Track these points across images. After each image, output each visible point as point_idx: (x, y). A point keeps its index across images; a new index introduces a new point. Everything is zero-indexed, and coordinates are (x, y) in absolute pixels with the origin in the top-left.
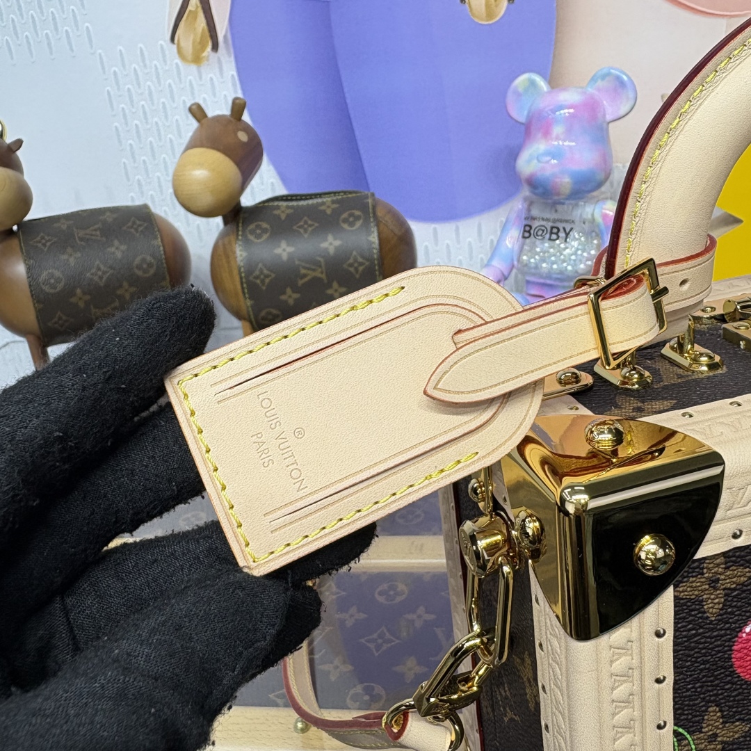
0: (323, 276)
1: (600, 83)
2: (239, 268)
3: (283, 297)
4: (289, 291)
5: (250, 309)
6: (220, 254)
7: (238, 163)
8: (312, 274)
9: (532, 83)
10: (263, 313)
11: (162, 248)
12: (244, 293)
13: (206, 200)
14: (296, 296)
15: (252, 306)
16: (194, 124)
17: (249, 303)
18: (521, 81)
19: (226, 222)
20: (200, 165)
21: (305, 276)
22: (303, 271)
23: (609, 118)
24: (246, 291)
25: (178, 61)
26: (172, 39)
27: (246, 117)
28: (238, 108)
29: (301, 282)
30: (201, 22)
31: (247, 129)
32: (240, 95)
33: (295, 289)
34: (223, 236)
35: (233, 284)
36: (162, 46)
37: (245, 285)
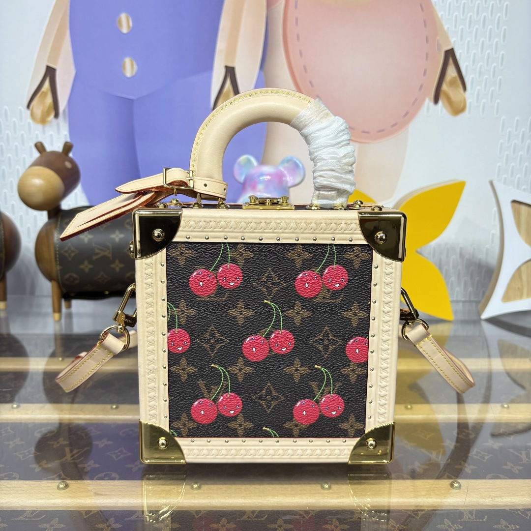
0: (110, 255)
1: (286, 165)
2: (55, 248)
3: (82, 267)
4: (86, 263)
5: (59, 272)
6: (42, 239)
7: (63, 179)
8: (103, 254)
9: (249, 161)
10: (67, 276)
11: (3, 232)
12: (56, 261)
13: (38, 198)
14: (91, 266)
15: (61, 270)
16: (36, 155)
17: (59, 268)
18: (243, 158)
19: (50, 217)
20: (39, 176)
21: (98, 254)
22: (97, 251)
23: (289, 184)
24: (58, 259)
25: (30, 120)
26: (28, 106)
27: (71, 155)
28: (68, 148)
29: (95, 258)
30: (49, 100)
31: (71, 161)
32: (68, 140)
33: (90, 262)
34: (46, 225)
35: (50, 255)
36: (20, 110)
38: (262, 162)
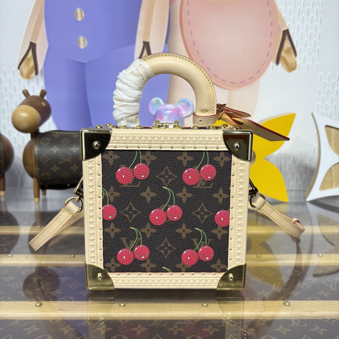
0: (70, 161)
1: (182, 103)
2: (35, 157)
3: (52, 168)
4: (55, 166)
5: (38, 172)
6: (28, 151)
7: (40, 113)
8: (65, 160)
9: (158, 101)
10: (43, 174)
12: (36, 165)
13: (25, 125)
14: (58, 168)
15: (39, 171)
16: (24, 98)
17: (38, 169)
18: (154, 100)
19: (32, 137)
20: (25, 111)
21: (62, 160)
22: (62, 158)
23: (184, 116)
24: (37, 164)
25: (20, 76)
26: (19, 68)
27: (45, 98)
28: (43, 93)
29: (60, 163)
30: (32, 63)
31: (46, 102)
32: (44, 88)
33: (58, 166)
34: (30, 142)
35: (32, 161)
36: (14, 70)
37: (37, 162)
38: (167, 101)
